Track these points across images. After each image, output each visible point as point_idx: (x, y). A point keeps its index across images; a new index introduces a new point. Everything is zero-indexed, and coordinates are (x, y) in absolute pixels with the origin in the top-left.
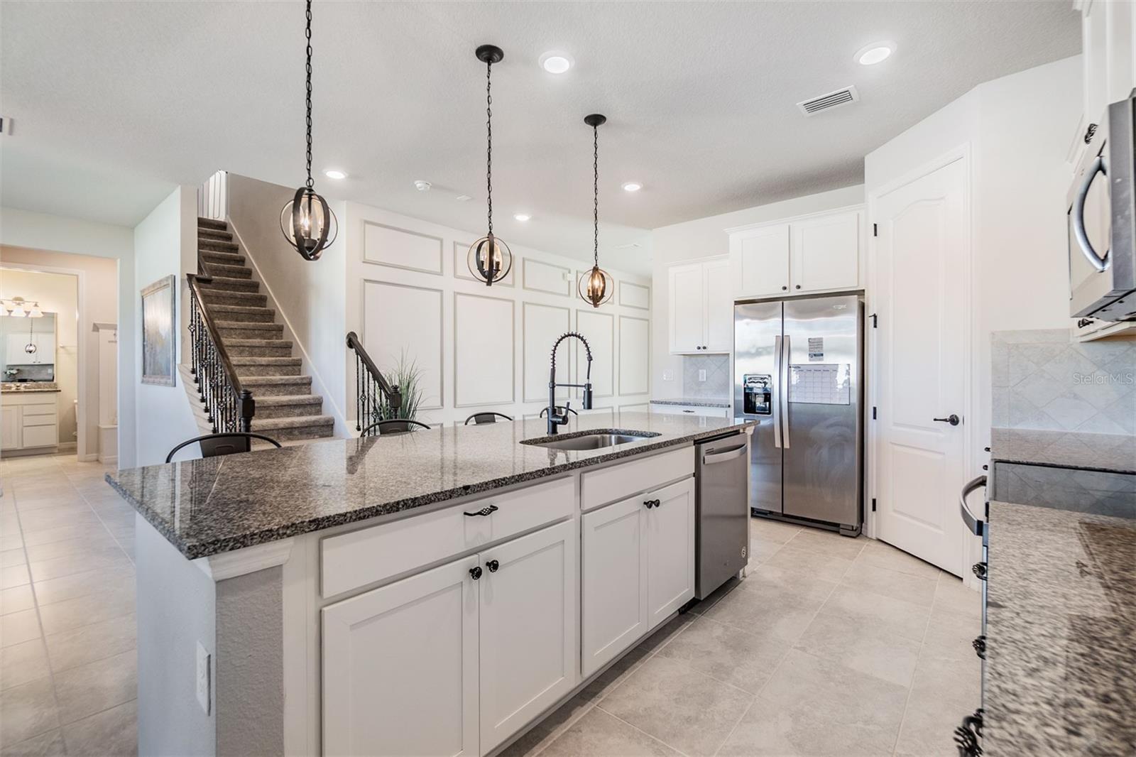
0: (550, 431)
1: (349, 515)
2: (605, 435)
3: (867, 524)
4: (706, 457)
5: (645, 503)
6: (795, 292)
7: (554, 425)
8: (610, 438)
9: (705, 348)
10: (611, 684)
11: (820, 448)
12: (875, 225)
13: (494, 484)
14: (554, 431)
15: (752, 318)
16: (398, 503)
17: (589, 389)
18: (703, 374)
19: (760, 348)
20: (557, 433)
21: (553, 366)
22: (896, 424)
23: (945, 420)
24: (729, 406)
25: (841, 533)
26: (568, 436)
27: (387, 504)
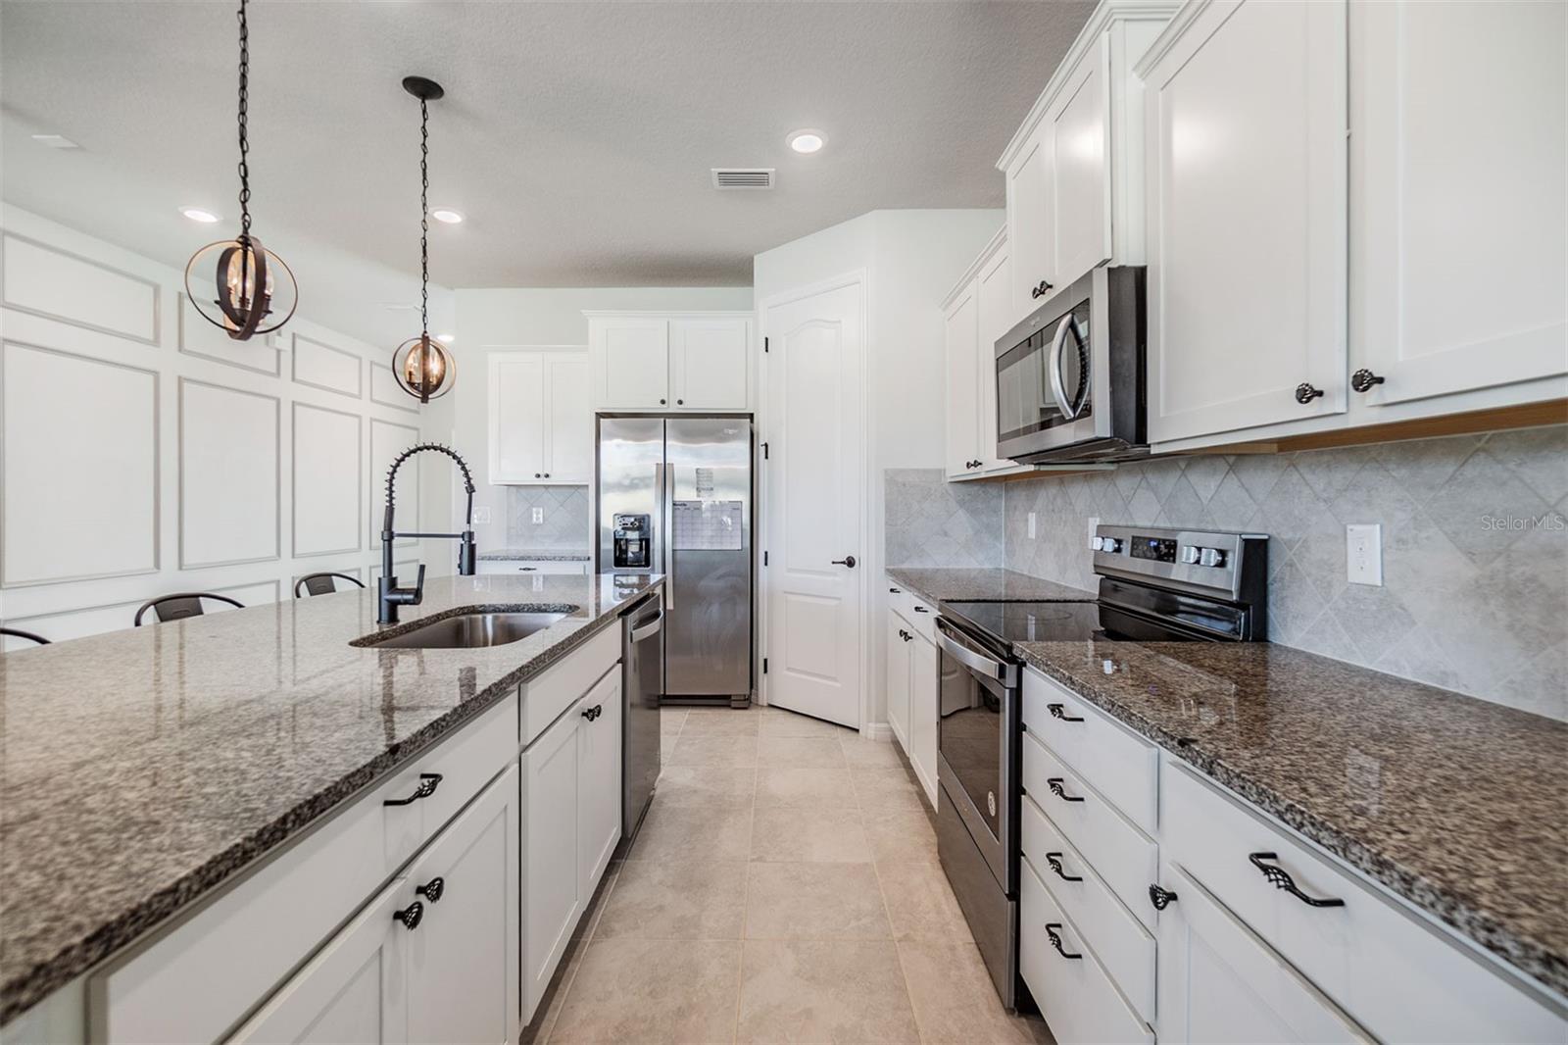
0: (385, 617)
1: (184, 886)
2: (473, 616)
3: (757, 690)
4: (634, 632)
5: (584, 714)
6: (674, 408)
7: (393, 606)
8: (484, 619)
9: (547, 476)
10: (547, 1016)
11: (710, 604)
12: (767, 339)
13: (432, 732)
14: (393, 618)
15: (625, 438)
16: (284, 820)
17: (470, 541)
18: (538, 515)
19: (636, 478)
20: (398, 621)
21: (390, 501)
22: (790, 570)
23: (844, 563)
24: (589, 559)
25: (733, 706)
26: (418, 625)
27: (264, 828)
